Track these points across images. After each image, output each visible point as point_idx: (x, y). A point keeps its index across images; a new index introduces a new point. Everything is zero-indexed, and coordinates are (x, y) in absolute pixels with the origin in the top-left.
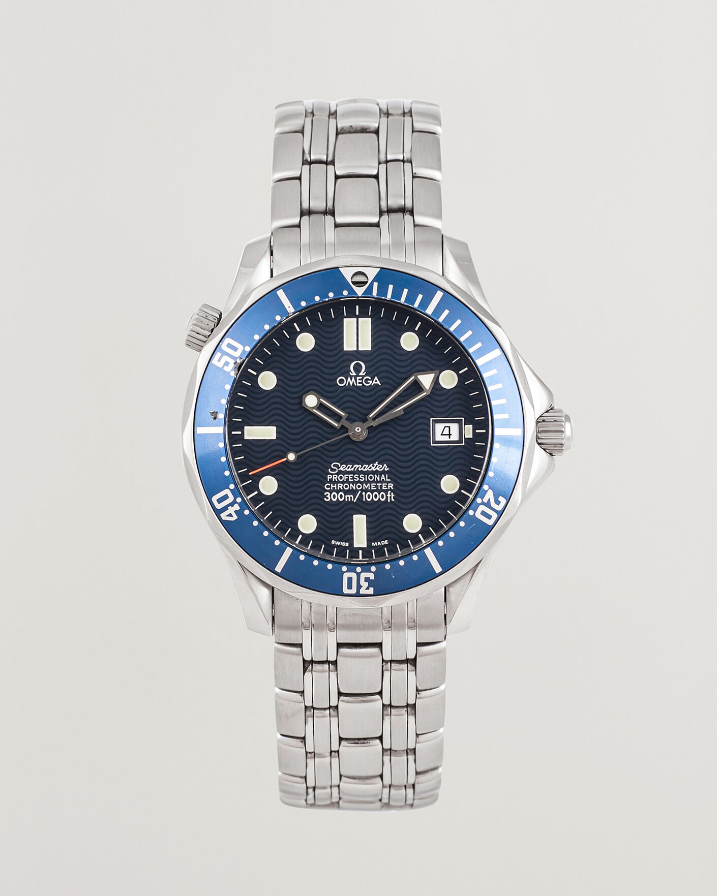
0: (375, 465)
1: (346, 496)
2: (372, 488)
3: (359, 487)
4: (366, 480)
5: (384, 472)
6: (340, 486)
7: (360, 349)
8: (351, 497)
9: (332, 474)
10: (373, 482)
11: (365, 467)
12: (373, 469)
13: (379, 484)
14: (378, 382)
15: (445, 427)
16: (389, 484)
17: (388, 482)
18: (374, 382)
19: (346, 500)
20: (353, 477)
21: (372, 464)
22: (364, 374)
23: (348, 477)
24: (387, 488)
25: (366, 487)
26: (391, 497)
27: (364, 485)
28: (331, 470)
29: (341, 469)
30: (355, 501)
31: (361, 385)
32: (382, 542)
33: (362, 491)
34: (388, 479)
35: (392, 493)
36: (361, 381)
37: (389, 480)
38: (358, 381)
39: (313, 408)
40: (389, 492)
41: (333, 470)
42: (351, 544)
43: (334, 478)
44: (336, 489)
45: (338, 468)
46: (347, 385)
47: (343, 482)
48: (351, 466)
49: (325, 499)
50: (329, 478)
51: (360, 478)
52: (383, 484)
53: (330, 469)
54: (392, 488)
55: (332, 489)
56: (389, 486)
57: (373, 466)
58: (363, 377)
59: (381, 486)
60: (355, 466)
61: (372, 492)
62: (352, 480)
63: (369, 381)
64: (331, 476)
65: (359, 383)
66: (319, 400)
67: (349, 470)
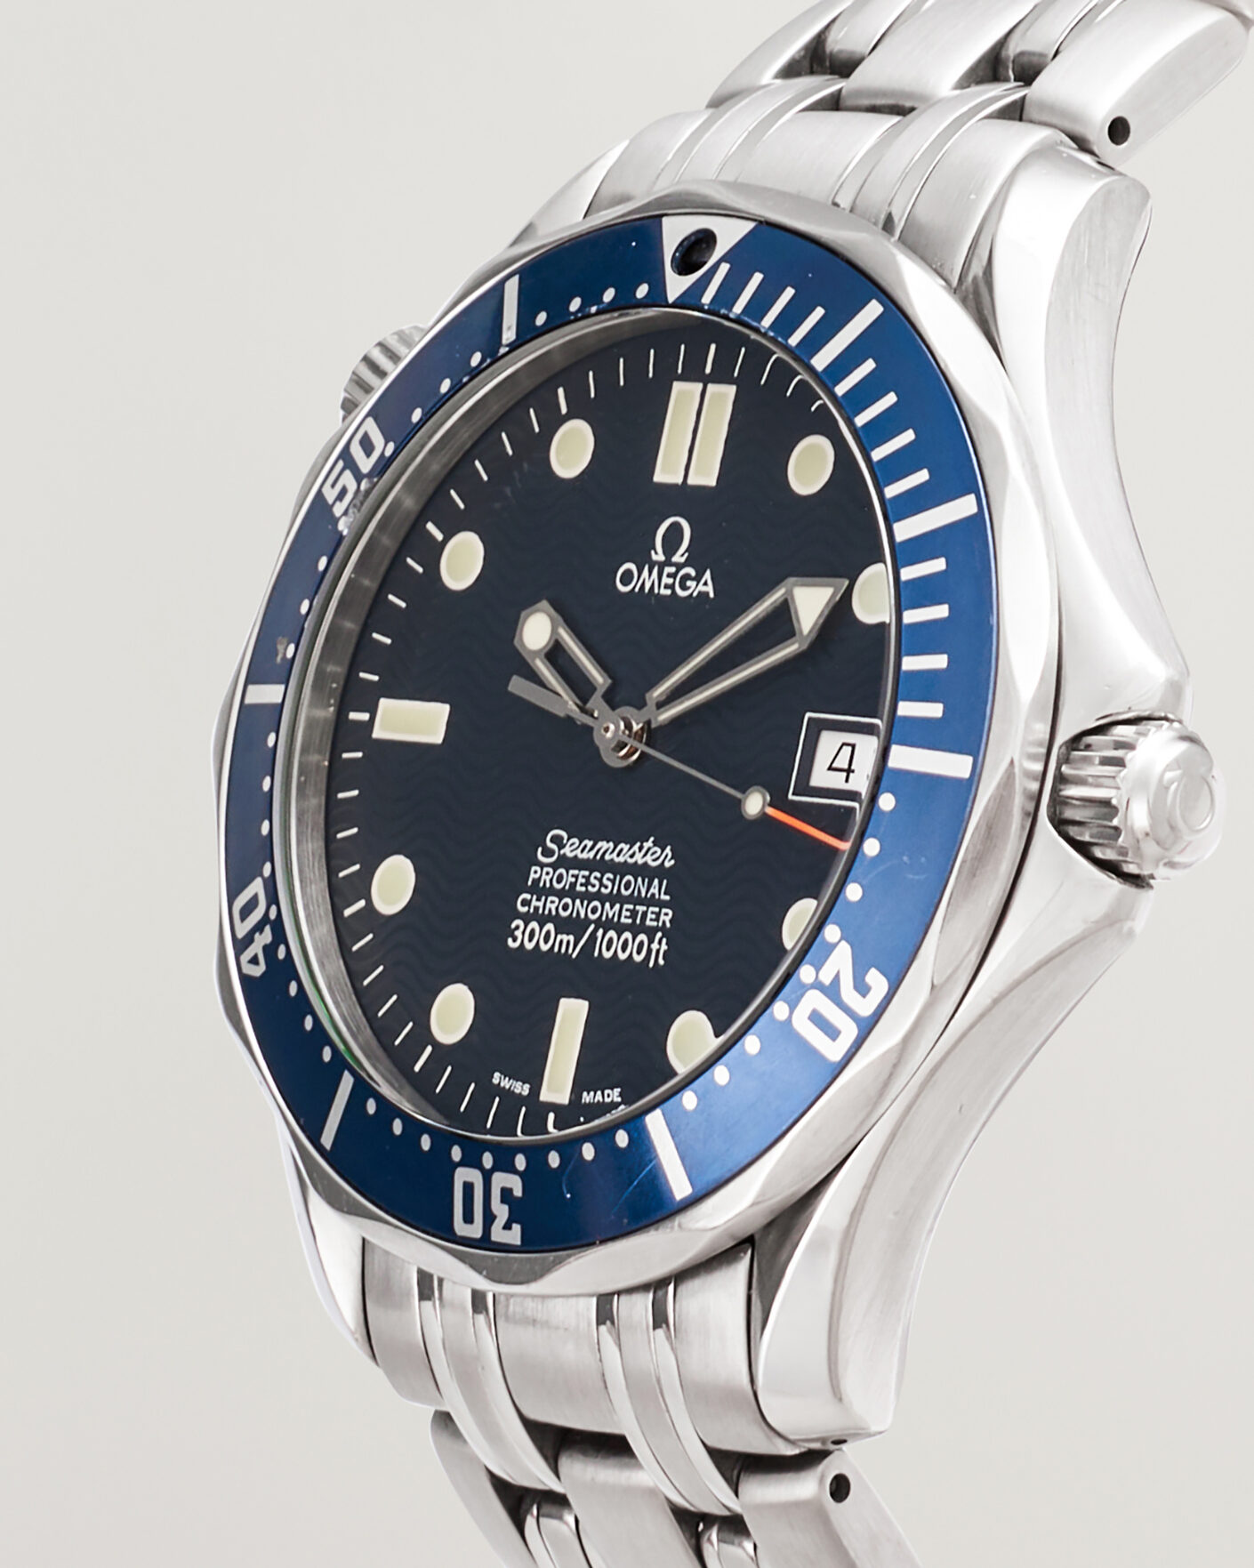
0: (646, 845)
1: (559, 937)
2: (623, 920)
3: (594, 910)
4: (615, 891)
5: (660, 872)
6: (552, 904)
7: (691, 481)
8: (568, 942)
9: (542, 866)
10: (630, 899)
11: (621, 850)
12: (639, 858)
13: (641, 909)
14: (710, 589)
15: (844, 744)
16: (664, 910)
17: (662, 904)
18: (701, 588)
19: (556, 949)
20: (587, 878)
21: (638, 844)
22: (682, 560)
23: (576, 877)
24: (655, 924)
25: (610, 915)
26: (658, 951)
27: (607, 905)
28: (543, 854)
29: (567, 851)
30: (574, 956)
31: (668, 592)
32: (606, 1092)
33: (598, 923)
34: (665, 893)
35: (664, 940)
36: (670, 581)
37: (667, 898)
38: (665, 580)
39: (536, 653)
40: (659, 935)
41: (548, 853)
42: (535, 1090)
43: (544, 876)
44: (541, 911)
45: (561, 846)
46: (637, 590)
47: (561, 894)
48: (590, 844)
49: (510, 941)
50: (532, 876)
51: (602, 885)
52: (651, 909)
53: (540, 849)
54: (668, 925)
55: (532, 910)
56: (662, 917)
57: (641, 848)
58: (679, 567)
59: (645, 914)
60: (600, 844)
61: (620, 929)
62: (583, 889)
63: (689, 583)
64: (538, 869)
65: (666, 587)
66: (554, 631)
67: (584, 856)
